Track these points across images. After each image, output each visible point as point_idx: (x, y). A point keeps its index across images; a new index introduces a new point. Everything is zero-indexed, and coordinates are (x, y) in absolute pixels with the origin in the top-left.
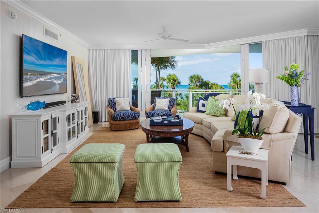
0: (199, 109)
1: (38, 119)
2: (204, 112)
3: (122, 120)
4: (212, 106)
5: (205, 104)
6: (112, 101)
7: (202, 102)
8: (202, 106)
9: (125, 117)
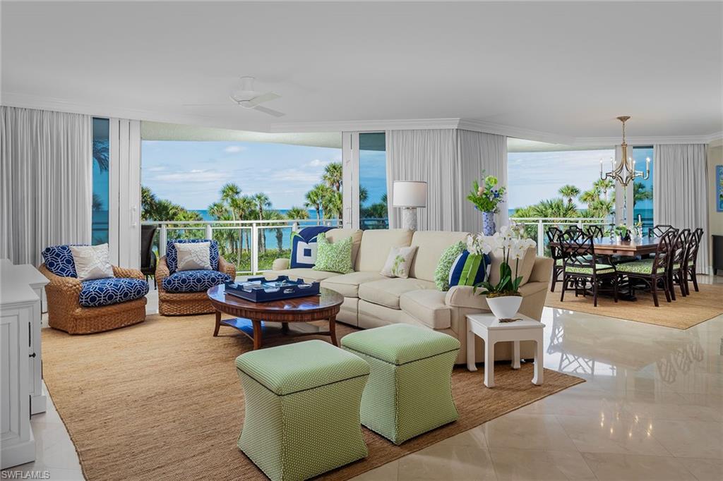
0: (298, 262)
1: (18, 316)
2: (310, 266)
3: (92, 304)
4: (330, 253)
5: (310, 250)
6: (58, 255)
7: (302, 246)
8: (305, 255)
9: (102, 295)
